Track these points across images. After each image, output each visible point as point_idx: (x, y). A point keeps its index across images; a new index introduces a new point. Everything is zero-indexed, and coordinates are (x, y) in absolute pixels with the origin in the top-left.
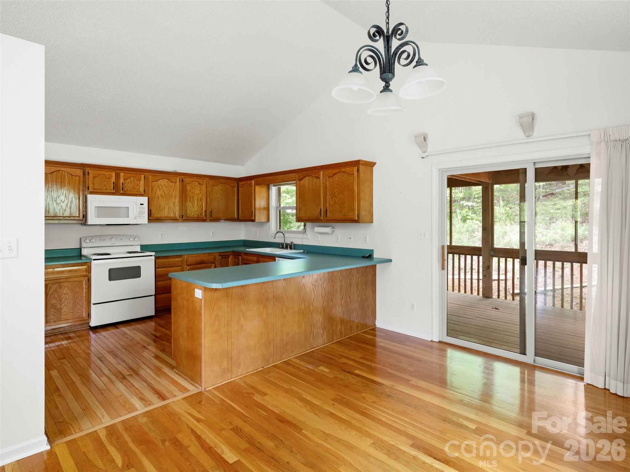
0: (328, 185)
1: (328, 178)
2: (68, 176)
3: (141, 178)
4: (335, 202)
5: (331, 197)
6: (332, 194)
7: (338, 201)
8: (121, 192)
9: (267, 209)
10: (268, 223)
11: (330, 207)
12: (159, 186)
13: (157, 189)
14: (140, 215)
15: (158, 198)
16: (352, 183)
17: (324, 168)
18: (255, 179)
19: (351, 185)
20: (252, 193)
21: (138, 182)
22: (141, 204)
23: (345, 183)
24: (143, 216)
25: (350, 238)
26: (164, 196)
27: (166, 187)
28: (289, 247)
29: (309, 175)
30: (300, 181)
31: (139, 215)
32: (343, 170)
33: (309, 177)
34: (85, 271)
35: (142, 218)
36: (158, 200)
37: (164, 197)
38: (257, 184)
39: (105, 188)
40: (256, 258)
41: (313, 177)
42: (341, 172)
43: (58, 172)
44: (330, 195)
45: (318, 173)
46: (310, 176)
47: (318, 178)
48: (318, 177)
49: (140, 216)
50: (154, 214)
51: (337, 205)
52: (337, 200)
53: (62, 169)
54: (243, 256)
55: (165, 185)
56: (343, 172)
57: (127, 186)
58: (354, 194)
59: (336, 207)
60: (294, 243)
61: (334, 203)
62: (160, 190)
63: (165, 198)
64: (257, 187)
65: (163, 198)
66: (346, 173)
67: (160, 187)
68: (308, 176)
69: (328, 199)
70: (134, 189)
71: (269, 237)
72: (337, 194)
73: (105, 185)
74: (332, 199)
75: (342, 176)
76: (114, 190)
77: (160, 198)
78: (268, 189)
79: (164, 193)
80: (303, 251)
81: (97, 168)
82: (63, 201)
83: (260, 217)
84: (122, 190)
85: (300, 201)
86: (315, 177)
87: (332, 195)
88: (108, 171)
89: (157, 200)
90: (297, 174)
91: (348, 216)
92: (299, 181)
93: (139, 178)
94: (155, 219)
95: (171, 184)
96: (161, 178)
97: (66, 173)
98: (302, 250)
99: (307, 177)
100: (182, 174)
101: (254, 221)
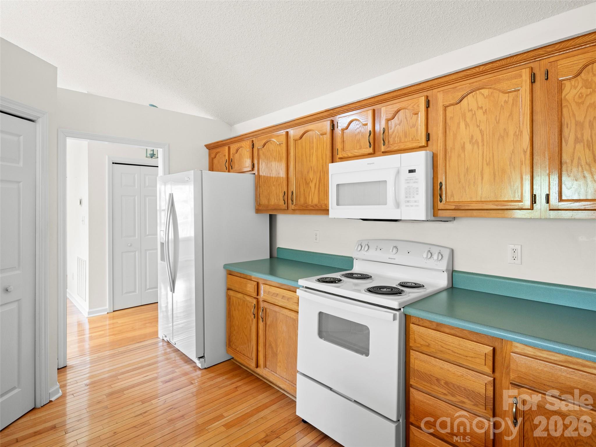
2: (316, 137)
3: (418, 106)
8: (383, 148)
12: (464, 116)
13: (459, 124)
14: (408, 199)
15: (463, 148)
21: (415, 117)
22: (411, 171)
24: (415, 202)
26: (480, 141)
27: (485, 112)
31: (406, 197)
35: (412, 206)
36: (462, 156)
37: (480, 144)
39: (358, 146)
49: (408, 202)
50: (452, 195)
55: (482, 108)
57: (393, 132)
62: (467, 125)
63: (483, 145)
65: (476, 147)
67: (469, 115)
70: (406, 136)
73: (359, 141)
76: (371, 148)
77: (468, 146)
79: (481, 131)
81: (348, 110)
84: (384, 145)
88: (362, 112)
89: (459, 156)
93: (415, 107)
94: (453, 207)
95: (503, 97)
96: (468, 90)
97: (314, 132)
100: (541, 52)
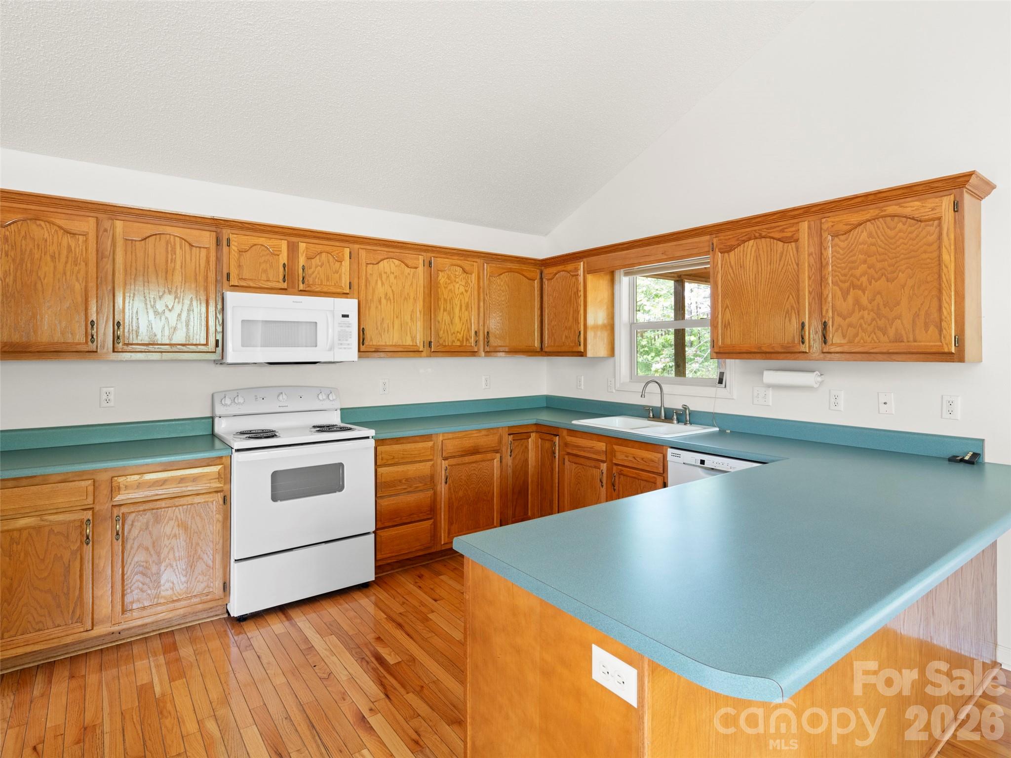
0: (830, 256)
1: (830, 238)
2: (181, 248)
3: (343, 255)
4: (857, 302)
5: (841, 289)
6: (844, 282)
7: (871, 301)
8: (301, 287)
9: (610, 327)
10: (612, 359)
11: (838, 319)
12: (380, 276)
13: (377, 281)
14: (340, 342)
15: (380, 301)
16: (930, 245)
17: (815, 212)
18: (585, 260)
19: (925, 252)
20: (578, 291)
21: (338, 264)
22: (344, 316)
23: (899, 246)
24: (348, 344)
25: (885, 403)
26: (392, 299)
27: (395, 277)
28: (675, 417)
29: (757, 235)
30: (726, 255)
31: (340, 340)
32: (892, 209)
33: (758, 240)
34: (218, 478)
35: (345, 348)
36: (379, 307)
37: (392, 301)
38: (590, 271)
39: (264, 277)
40: (604, 444)
41: (774, 238)
42: (882, 217)
43: (158, 236)
44: (838, 285)
45: (790, 227)
46: (761, 237)
47: (793, 239)
48: (792, 237)
49: (341, 344)
50: (371, 340)
51: (866, 312)
52: (864, 301)
53: (169, 230)
54: (567, 437)
55: (393, 273)
56: (893, 216)
57: (313, 272)
58: (940, 277)
59: (862, 318)
60: (691, 409)
61: (854, 305)
62: (383, 284)
63: (394, 302)
64: (589, 277)
65: (389, 302)
66: (904, 219)
67: (384, 276)
68: (756, 238)
69: (830, 295)
70: (328, 280)
71: (614, 391)
72: (864, 279)
73: (265, 271)
74: (845, 294)
75: (888, 227)
76: (286, 283)
77: (384, 301)
78: (612, 281)
79: (392, 290)
80: (717, 429)
81: (248, 229)
82: (170, 307)
83: (596, 345)
84: (303, 283)
85: (725, 305)
86: (779, 240)
87: (847, 285)
88: (271, 238)
89: (377, 307)
90: (714, 236)
91: (915, 341)
92: (721, 253)
93: (340, 254)
94: (373, 350)
95: (407, 270)
96: (386, 257)
97: (177, 239)
98: (714, 426)
99: (751, 242)
100: (430, 248)
101: (582, 354)
